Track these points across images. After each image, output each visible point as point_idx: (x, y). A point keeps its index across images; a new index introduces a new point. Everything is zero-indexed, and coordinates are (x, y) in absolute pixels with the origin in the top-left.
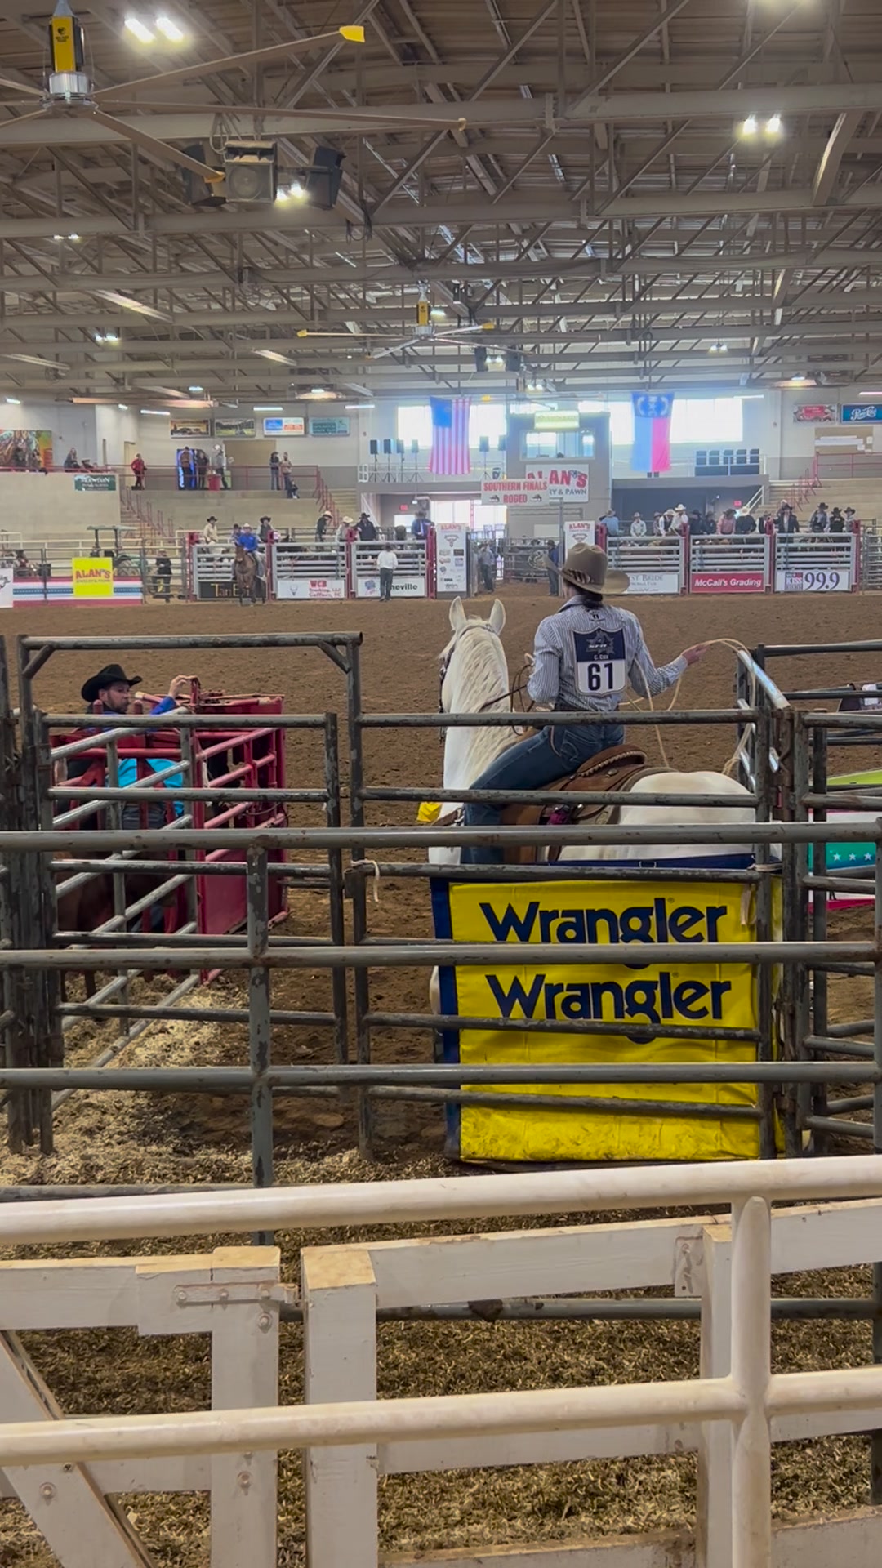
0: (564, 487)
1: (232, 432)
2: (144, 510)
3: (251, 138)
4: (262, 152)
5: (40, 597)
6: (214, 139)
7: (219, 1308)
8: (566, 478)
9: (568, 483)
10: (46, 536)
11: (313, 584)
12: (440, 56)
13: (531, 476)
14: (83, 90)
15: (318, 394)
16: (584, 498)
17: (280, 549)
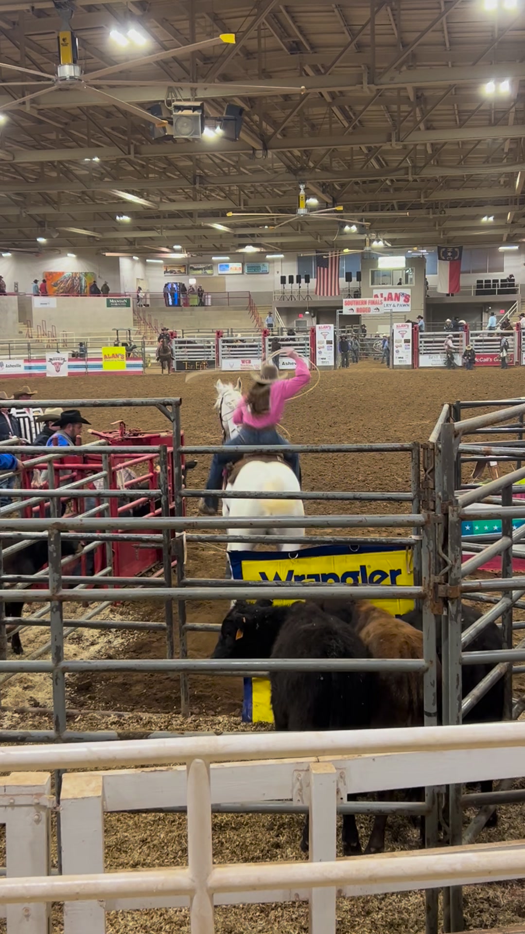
0: (396, 303)
1: (200, 272)
2: (147, 318)
3: (188, 100)
4: (194, 109)
5: (83, 370)
6: (167, 101)
7: (9, 809)
8: (397, 297)
9: (398, 300)
10: (89, 334)
11: (243, 362)
12: (312, 48)
13: (376, 296)
14: (77, 74)
15: (250, 249)
16: (408, 309)
17: (224, 341)
